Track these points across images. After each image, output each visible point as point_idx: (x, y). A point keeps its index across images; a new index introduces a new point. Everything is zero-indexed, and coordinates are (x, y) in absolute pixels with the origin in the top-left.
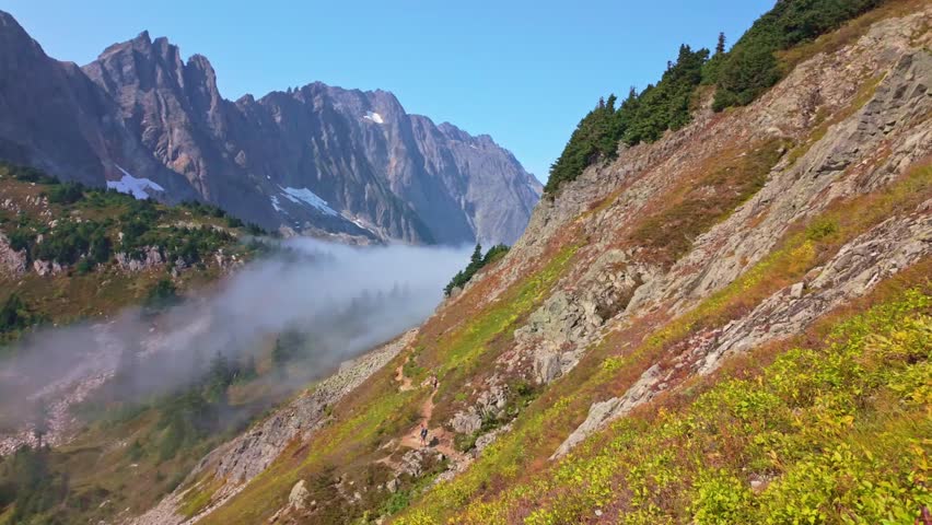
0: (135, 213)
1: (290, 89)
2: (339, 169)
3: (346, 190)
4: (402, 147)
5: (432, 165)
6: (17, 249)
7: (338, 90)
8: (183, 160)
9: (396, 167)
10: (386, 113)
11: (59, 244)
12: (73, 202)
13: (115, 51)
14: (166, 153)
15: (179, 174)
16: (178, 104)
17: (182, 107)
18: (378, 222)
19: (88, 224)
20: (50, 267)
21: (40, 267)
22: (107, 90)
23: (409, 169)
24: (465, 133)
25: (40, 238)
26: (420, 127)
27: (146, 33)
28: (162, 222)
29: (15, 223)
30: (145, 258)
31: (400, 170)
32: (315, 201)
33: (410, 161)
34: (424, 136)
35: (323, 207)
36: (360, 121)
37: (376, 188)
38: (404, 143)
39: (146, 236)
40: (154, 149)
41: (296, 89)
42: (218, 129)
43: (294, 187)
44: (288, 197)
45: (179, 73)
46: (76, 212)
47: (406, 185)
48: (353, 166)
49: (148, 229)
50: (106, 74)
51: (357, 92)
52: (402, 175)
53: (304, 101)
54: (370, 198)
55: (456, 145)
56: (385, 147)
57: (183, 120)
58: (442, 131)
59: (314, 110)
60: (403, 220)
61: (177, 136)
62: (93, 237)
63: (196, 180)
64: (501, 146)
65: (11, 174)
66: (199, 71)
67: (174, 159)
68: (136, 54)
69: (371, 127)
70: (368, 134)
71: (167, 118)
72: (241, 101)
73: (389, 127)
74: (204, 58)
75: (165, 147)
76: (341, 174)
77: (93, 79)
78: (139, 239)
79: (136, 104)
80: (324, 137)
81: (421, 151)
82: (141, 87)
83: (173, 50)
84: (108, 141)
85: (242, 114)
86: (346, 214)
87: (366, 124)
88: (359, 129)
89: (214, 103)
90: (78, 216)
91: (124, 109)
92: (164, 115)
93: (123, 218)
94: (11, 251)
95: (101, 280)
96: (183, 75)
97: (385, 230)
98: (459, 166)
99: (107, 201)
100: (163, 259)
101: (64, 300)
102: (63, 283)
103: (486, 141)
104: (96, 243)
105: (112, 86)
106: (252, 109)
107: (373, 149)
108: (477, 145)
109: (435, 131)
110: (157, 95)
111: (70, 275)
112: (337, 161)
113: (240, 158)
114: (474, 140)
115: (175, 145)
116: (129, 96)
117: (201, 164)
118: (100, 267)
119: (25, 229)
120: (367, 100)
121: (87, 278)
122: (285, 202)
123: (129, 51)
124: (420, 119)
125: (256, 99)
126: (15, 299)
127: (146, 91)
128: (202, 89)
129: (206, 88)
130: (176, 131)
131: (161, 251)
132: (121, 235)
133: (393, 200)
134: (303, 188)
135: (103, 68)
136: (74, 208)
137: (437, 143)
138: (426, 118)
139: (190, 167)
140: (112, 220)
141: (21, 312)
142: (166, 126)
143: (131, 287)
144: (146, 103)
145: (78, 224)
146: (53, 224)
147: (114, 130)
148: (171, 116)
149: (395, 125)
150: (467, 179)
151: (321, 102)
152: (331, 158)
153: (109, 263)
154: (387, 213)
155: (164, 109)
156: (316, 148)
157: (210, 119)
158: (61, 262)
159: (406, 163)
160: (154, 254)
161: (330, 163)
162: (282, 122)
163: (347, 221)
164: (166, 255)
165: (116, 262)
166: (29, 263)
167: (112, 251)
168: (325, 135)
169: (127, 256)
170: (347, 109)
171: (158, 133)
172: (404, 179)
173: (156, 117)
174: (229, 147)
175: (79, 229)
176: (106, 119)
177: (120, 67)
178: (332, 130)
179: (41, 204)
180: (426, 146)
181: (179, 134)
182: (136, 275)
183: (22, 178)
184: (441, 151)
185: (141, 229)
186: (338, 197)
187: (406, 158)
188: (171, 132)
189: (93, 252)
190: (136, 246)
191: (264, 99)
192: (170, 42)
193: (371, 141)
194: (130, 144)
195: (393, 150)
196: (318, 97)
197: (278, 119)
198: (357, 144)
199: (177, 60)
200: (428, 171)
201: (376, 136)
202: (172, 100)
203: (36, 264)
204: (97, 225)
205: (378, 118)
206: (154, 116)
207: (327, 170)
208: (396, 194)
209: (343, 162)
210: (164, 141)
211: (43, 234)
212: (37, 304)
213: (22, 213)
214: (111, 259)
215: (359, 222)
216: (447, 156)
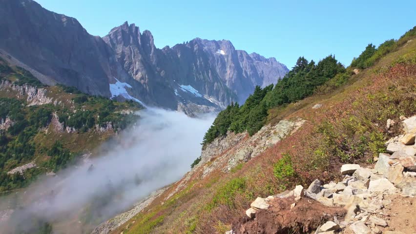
0: (105, 107)
1: (184, 42)
2: (203, 76)
3: (206, 86)
4: (233, 65)
5: (246, 73)
6: (61, 122)
7: (206, 41)
8: (139, 75)
9: (229, 74)
10: (226, 50)
11: (75, 121)
12: (83, 102)
13: (115, 31)
14: (133, 72)
15: (137, 81)
16: (138, 51)
17: (140, 53)
18: (220, 100)
19: (87, 112)
20: (72, 129)
21: (68, 129)
22: (111, 46)
23: (235, 74)
24: (263, 57)
25: (70, 117)
26: (241, 56)
27: (127, 22)
28: (116, 111)
29: (62, 111)
30: (106, 127)
31: (231, 76)
32: (192, 90)
33: (236, 72)
34: (243, 60)
35: (196, 93)
36: (215, 54)
37: (219, 84)
38: (234, 64)
39: (107, 118)
40: (128, 71)
41: (187, 42)
42: (154, 62)
43: (184, 85)
44: (182, 89)
45: (139, 38)
46: (83, 106)
47: (233, 82)
48: (210, 75)
49: (109, 114)
50: (111, 40)
51: (214, 41)
52: (232, 78)
53: (190, 47)
54: (216, 89)
55: (258, 63)
56: (225, 66)
57: (140, 59)
58: (252, 57)
59: (194, 51)
60: (230, 99)
61: (138, 65)
62: (89, 117)
63: (145, 83)
64: (280, 62)
65: (64, 90)
66: (147, 37)
67: (136, 74)
68: (123, 32)
69: (220, 57)
70: (218, 60)
71: (134, 57)
72: (164, 49)
73: (227, 56)
74: (149, 32)
75: (133, 69)
76: (204, 79)
77: (106, 42)
78: (104, 119)
79: (122, 52)
80: (198, 63)
81: (241, 66)
82: (124, 45)
83: (137, 28)
84: (111, 68)
85: (164, 54)
86: (206, 97)
87: (217, 55)
88: (214, 58)
89: (152, 51)
90: (84, 108)
91: (117, 54)
92: (133, 56)
93: (100, 109)
94: (59, 123)
95: (89, 135)
96: (141, 39)
97: (222, 103)
98: (259, 73)
99: (96, 101)
100: (113, 127)
101: (75, 144)
102: (76, 136)
103: (273, 60)
104: (89, 120)
105: (113, 45)
106: (168, 52)
107: (220, 66)
108: (268, 62)
109: (248, 57)
110: (130, 48)
111: (78, 133)
112: (203, 73)
113: (162, 73)
114: (267, 60)
115: (137, 69)
116: (119, 49)
117: (146, 76)
118: (90, 130)
119: (65, 114)
120: (218, 45)
121: (84, 135)
122: (180, 92)
123: (120, 30)
124: (241, 52)
125: (170, 48)
126: (58, 143)
127: (126, 47)
128: (148, 45)
129: (150, 44)
130: (137, 63)
131: (112, 124)
132: (98, 117)
133: (226, 90)
134: (188, 85)
135: (110, 38)
136: (83, 105)
137: (249, 62)
138: (244, 51)
139: (142, 78)
140: (96, 110)
141: (59, 148)
142: (133, 61)
143: (100, 139)
144: (126, 52)
145: (83, 112)
146: (75, 111)
147: (113, 64)
148: (136, 57)
149: (230, 56)
150: (262, 78)
151: (197, 47)
152: (201, 72)
153: (93, 128)
154: (223, 95)
155: (133, 54)
156: (195, 68)
157: (151, 58)
158: (76, 128)
159: (234, 72)
160: (110, 125)
161: (200, 74)
162: (181, 56)
163: (206, 99)
164: (114, 125)
165: (96, 128)
166: (65, 128)
167: (95, 123)
168: (198, 62)
169: (99, 126)
170: (210, 50)
171: (131, 64)
172: (233, 80)
173: (130, 57)
174: (158, 69)
175: (84, 114)
176: (110, 59)
177: (116, 37)
178: (201, 60)
179: (72, 103)
180: (244, 64)
181: (138, 64)
182: (103, 133)
183: (67, 92)
184: (251, 65)
185: (106, 114)
186: (203, 89)
187: (234, 70)
188: (135, 63)
189: (87, 124)
190: (103, 122)
191: (174, 47)
192: (136, 26)
193: (219, 63)
194: (120, 68)
195: (228, 67)
196: (196, 45)
197: (179, 56)
198: (212, 65)
199: (139, 33)
200: (244, 75)
201: (221, 61)
202: (136, 50)
203: (67, 128)
204: (90, 112)
205: (222, 52)
206: (129, 57)
207: (198, 77)
208: (228, 87)
209: (206, 74)
210: (132, 67)
211: (71, 116)
212: (66, 145)
213: (65, 107)
214: (94, 127)
215: (211, 100)
216: (253, 68)
